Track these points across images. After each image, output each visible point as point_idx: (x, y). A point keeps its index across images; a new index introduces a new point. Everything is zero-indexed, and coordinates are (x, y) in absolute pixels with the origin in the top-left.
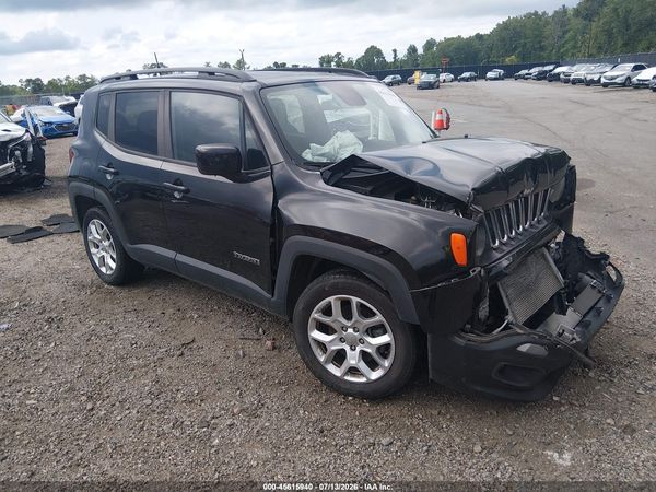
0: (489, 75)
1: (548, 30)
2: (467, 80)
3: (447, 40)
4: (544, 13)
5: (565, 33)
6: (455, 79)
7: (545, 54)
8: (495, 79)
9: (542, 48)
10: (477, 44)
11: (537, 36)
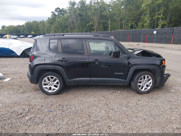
0: (28, 36)
1: (40, 26)
2: (22, 38)
3: (10, 26)
4: (38, 21)
5: (44, 27)
6: (19, 37)
7: (40, 32)
8: (30, 38)
9: (39, 30)
10: (19, 28)
11: (37, 27)
